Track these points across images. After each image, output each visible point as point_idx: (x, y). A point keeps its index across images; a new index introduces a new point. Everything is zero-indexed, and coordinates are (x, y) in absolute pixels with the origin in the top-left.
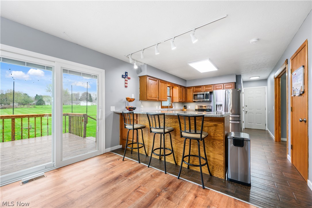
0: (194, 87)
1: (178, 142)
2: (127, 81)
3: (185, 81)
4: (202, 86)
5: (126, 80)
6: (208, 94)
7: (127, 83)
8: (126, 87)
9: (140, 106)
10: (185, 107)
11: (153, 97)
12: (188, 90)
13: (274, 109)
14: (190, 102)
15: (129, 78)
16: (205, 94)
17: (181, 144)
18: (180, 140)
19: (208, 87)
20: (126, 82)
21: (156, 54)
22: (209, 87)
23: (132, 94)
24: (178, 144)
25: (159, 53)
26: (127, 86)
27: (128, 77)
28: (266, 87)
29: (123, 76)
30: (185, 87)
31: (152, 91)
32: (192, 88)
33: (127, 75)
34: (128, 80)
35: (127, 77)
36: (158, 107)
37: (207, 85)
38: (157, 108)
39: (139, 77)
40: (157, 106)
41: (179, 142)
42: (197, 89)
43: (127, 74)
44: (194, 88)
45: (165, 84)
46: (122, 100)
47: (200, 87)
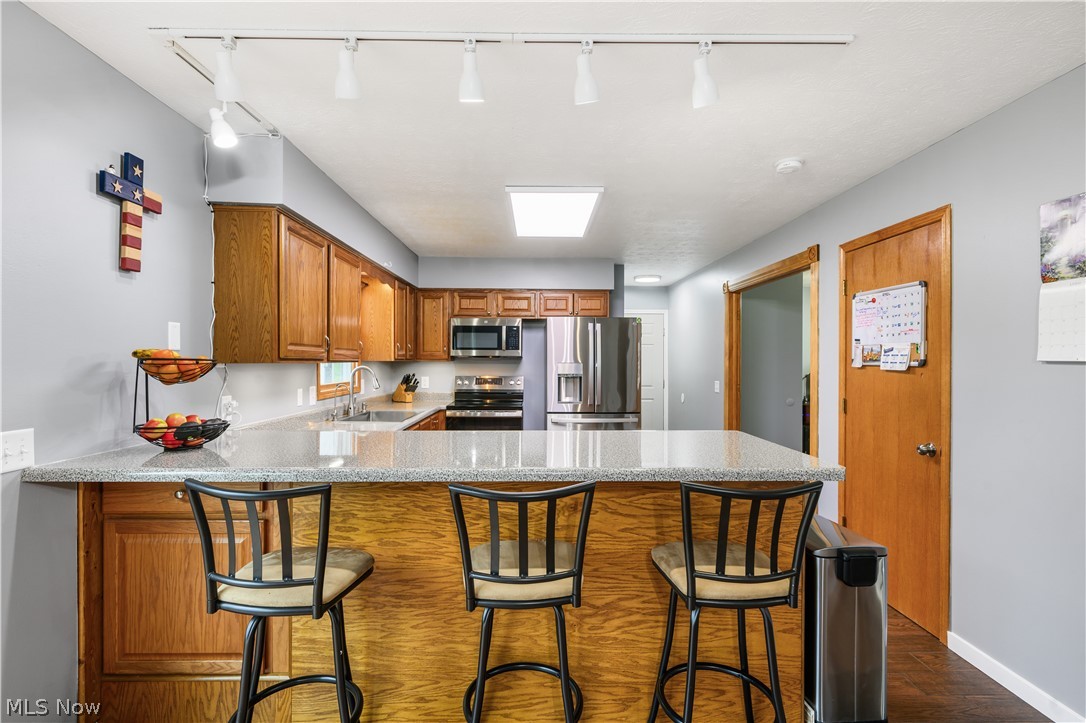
0: (456, 294)
1: (589, 611)
2: (137, 222)
3: (413, 256)
4: (491, 290)
5: (125, 218)
6: (518, 327)
7: (136, 243)
8: (127, 266)
9: (217, 401)
10: (409, 384)
11: (306, 341)
12: (428, 305)
13: (717, 390)
14: (433, 358)
15: (152, 208)
16: (504, 328)
17: (605, 621)
18: (599, 603)
19: (515, 299)
20: (130, 230)
21: (462, 101)
22: (519, 299)
23: (170, 324)
24: (586, 627)
25: (482, 101)
26: (138, 263)
27: (147, 194)
28: (666, 312)
29: (102, 177)
30: (414, 290)
31: (305, 309)
32: (447, 295)
33: (138, 182)
34: (147, 220)
35: (138, 195)
36: (306, 392)
37: (510, 291)
38: (300, 402)
39: (215, 205)
40: (300, 391)
41: (590, 616)
42: (466, 303)
43: (138, 171)
44: (453, 297)
45: (354, 269)
46: (100, 365)
47: (480, 294)
